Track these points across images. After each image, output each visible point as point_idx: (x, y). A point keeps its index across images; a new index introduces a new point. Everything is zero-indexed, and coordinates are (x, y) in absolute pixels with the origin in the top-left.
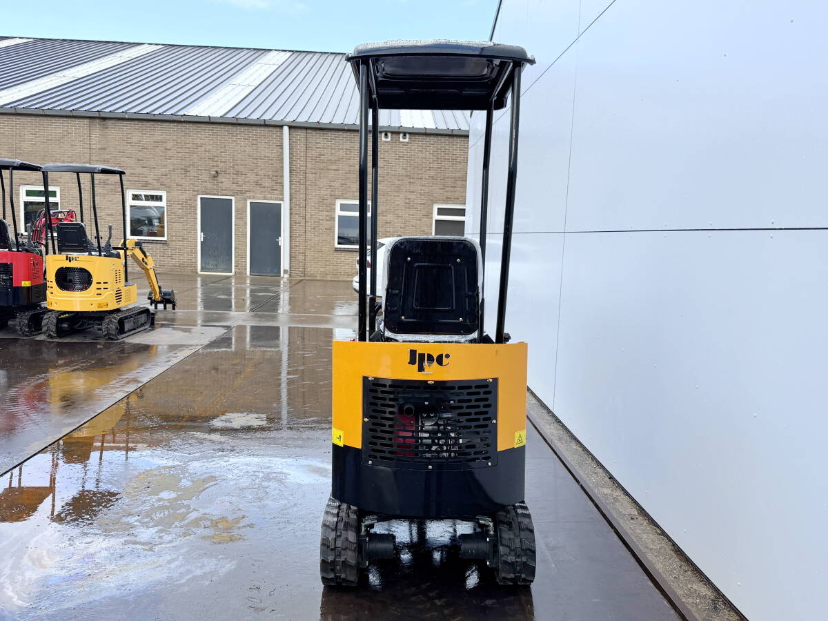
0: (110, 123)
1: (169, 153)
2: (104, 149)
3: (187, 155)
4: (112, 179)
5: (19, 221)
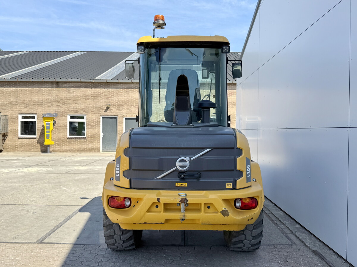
0: (60, 84)
1: (88, 97)
2: (57, 96)
3: (96, 98)
4: (61, 110)
5: (18, 130)
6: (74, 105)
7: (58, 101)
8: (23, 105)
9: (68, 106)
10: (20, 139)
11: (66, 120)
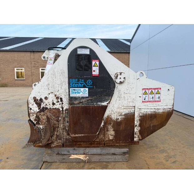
0: (35, 53)
2: (34, 59)
4: (36, 66)
5: (15, 76)
6: (42, 63)
7: (35, 61)
8: (17, 63)
9: (40, 64)
10: (17, 81)
11: (39, 71)
